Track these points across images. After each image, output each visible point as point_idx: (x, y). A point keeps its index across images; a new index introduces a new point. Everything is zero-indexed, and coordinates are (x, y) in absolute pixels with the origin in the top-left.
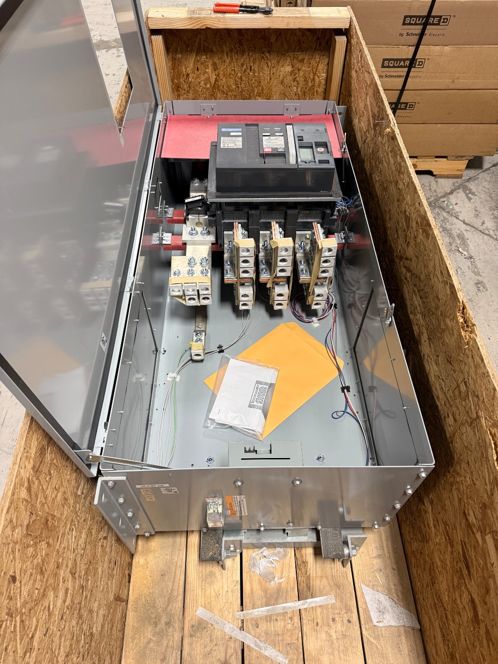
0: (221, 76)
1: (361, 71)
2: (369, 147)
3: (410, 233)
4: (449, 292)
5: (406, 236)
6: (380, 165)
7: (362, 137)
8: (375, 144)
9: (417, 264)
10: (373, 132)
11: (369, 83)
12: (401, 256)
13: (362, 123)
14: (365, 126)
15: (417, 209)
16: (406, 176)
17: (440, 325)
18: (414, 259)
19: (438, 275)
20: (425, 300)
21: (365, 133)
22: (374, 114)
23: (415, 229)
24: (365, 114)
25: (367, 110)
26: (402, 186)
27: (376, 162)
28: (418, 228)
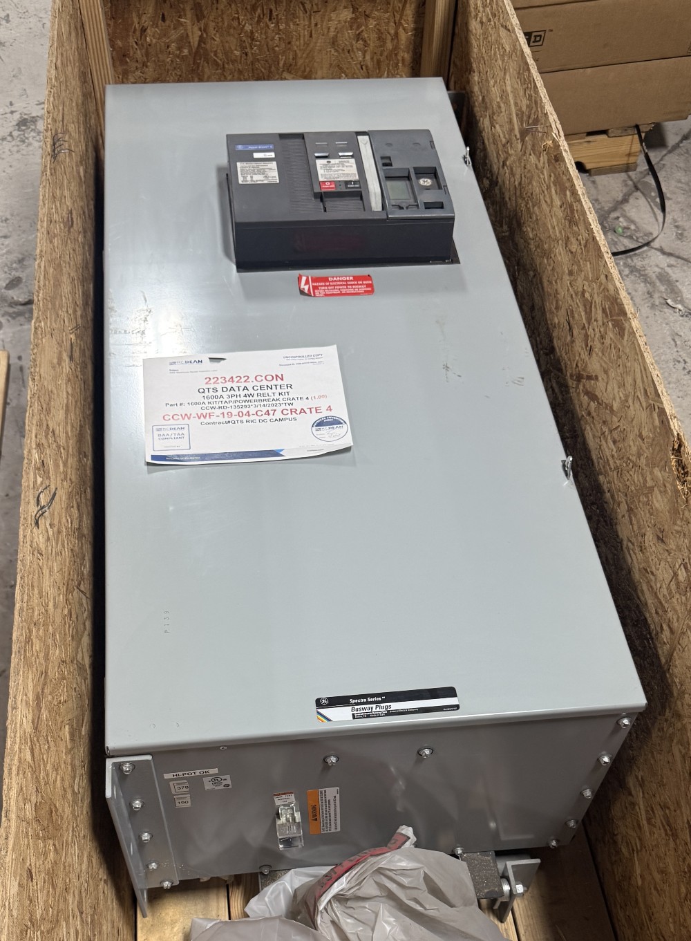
0: (212, 31)
1: (492, 23)
2: (512, 174)
3: (594, 330)
4: (657, 423)
5: (586, 336)
6: (536, 208)
7: (498, 154)
8: (525, 168)
9: (607, 384)
10: (519, 146)
11: (508, 50)
12: (579, 374)
13: (497, 126)
14: (503, 132)
15: (602, 287)
16: (582, 227)
17: (645, 480)
18: (601, 376)
19: (640, 396)
20: (621, 445)
21: (504, 146)
22: (520, 109)
23: (600, 323)
24: (503, 110)
25: (507, 103)
26: (576, 246)
27: (527, 203)
28: (605, 321)
